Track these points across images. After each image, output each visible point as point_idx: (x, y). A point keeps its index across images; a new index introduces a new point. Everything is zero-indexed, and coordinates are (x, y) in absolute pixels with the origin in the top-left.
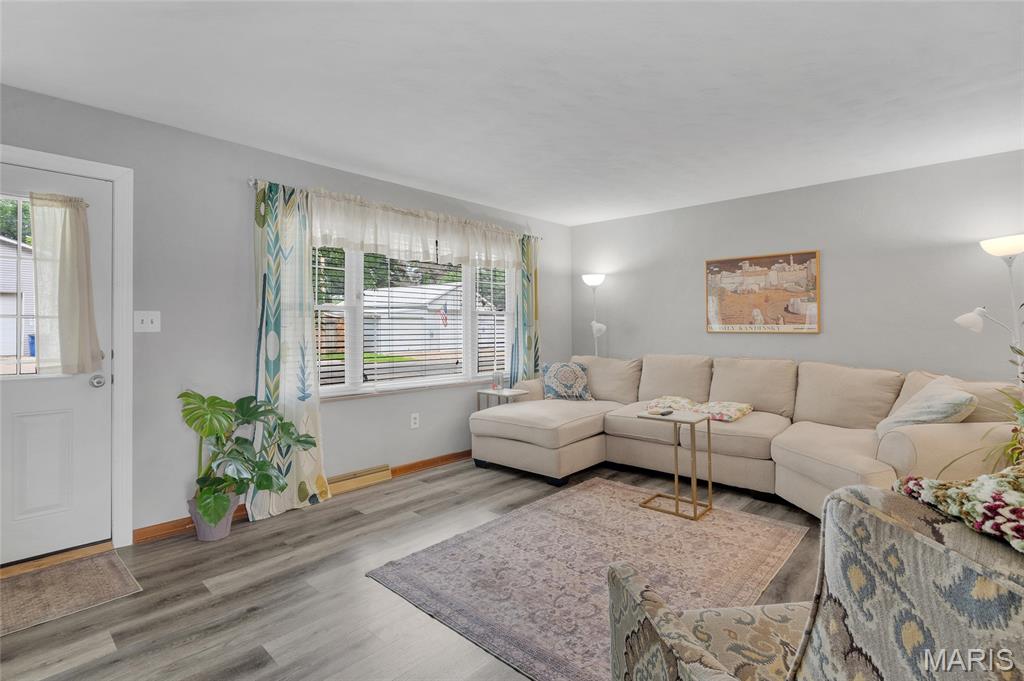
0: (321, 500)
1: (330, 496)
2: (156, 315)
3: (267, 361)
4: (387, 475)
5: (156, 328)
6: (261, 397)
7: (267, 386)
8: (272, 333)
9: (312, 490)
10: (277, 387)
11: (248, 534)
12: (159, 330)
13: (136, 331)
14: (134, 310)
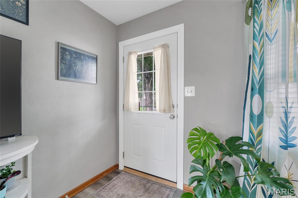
2: (193, 88)
3: (252, 115)
5: (193, 94)
6: (246, 139)
7: (251, 132)
8: (257, 97)
10: (260, 133)
12: (195, 95)
13: (185, 96)
14: (185, 86)
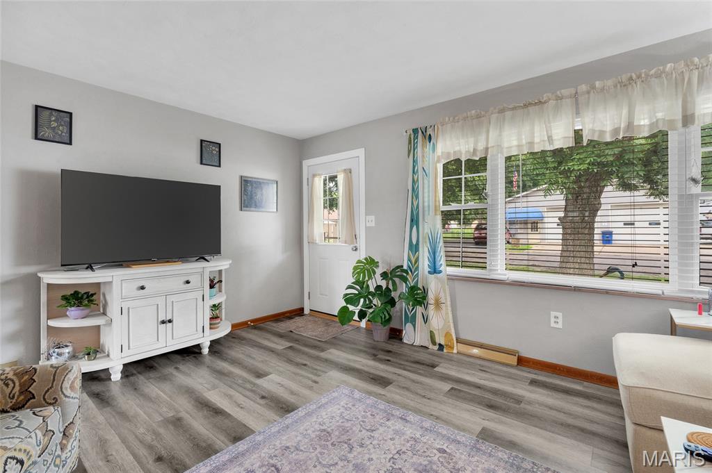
0: (445, 350)
1: (455, 351)
2: (373, 218)
3: (411, 245)
4: (514, 360)
5: (373, 224)
6: (405, 267)
7: (410, 259)
9: (440, 339)
10: (417, 261)
11: (394, 346)
12: (374, 225)
13: (367, 225)
14: (366, 215)
